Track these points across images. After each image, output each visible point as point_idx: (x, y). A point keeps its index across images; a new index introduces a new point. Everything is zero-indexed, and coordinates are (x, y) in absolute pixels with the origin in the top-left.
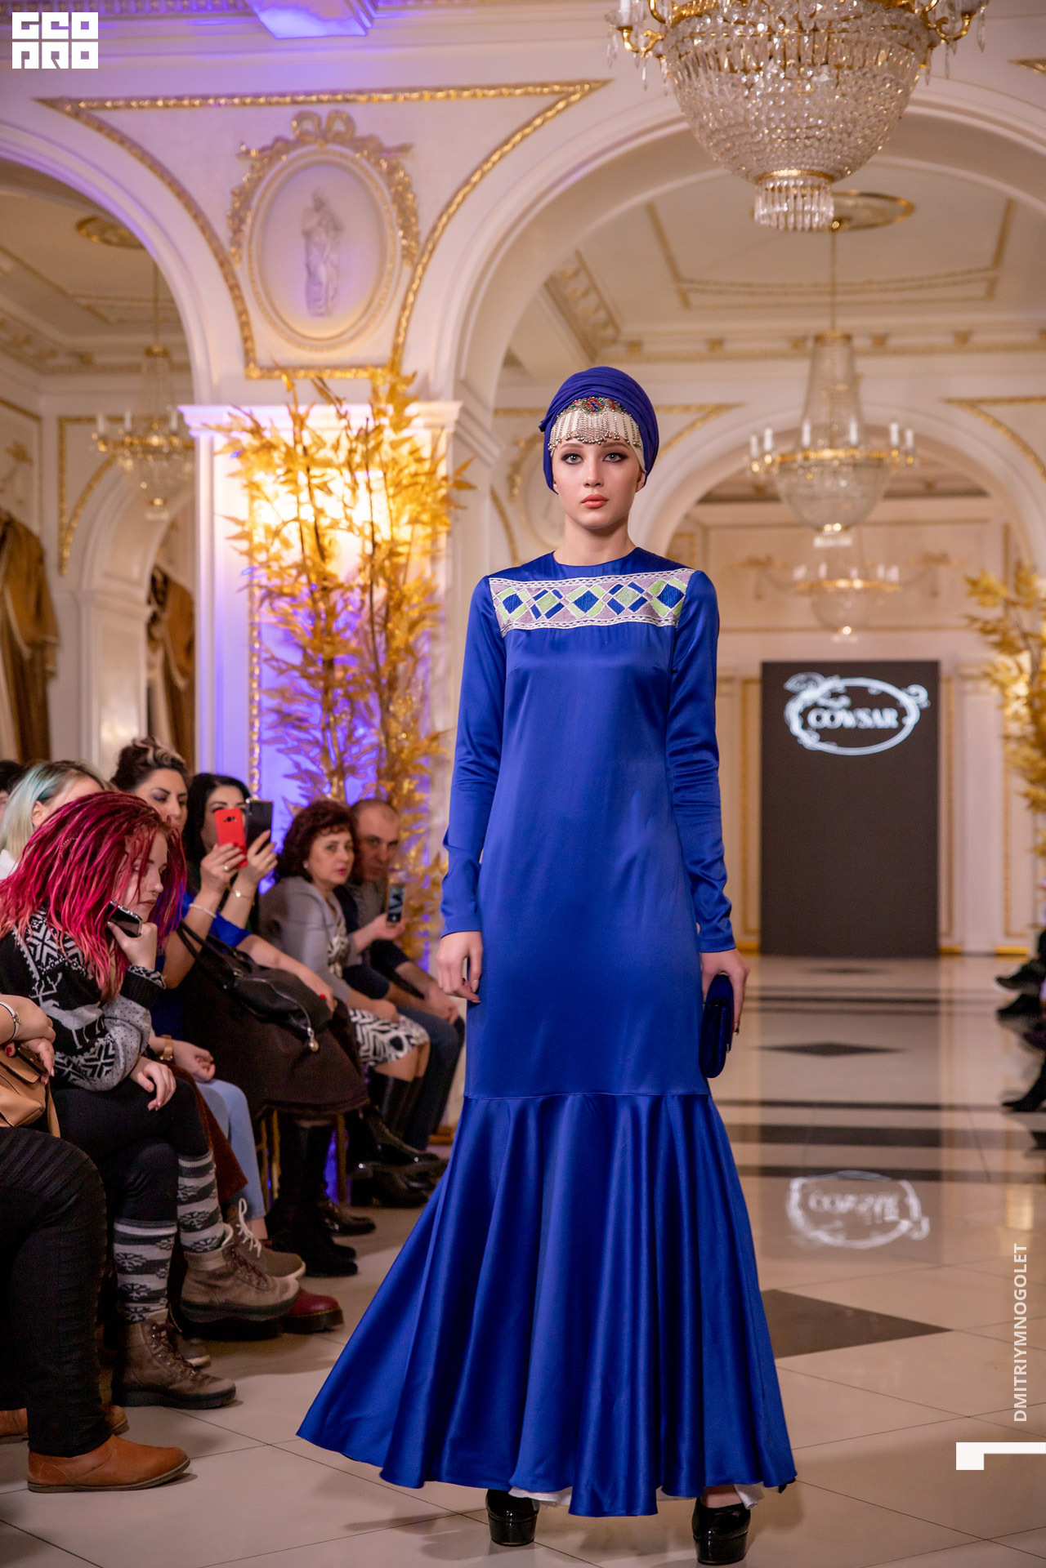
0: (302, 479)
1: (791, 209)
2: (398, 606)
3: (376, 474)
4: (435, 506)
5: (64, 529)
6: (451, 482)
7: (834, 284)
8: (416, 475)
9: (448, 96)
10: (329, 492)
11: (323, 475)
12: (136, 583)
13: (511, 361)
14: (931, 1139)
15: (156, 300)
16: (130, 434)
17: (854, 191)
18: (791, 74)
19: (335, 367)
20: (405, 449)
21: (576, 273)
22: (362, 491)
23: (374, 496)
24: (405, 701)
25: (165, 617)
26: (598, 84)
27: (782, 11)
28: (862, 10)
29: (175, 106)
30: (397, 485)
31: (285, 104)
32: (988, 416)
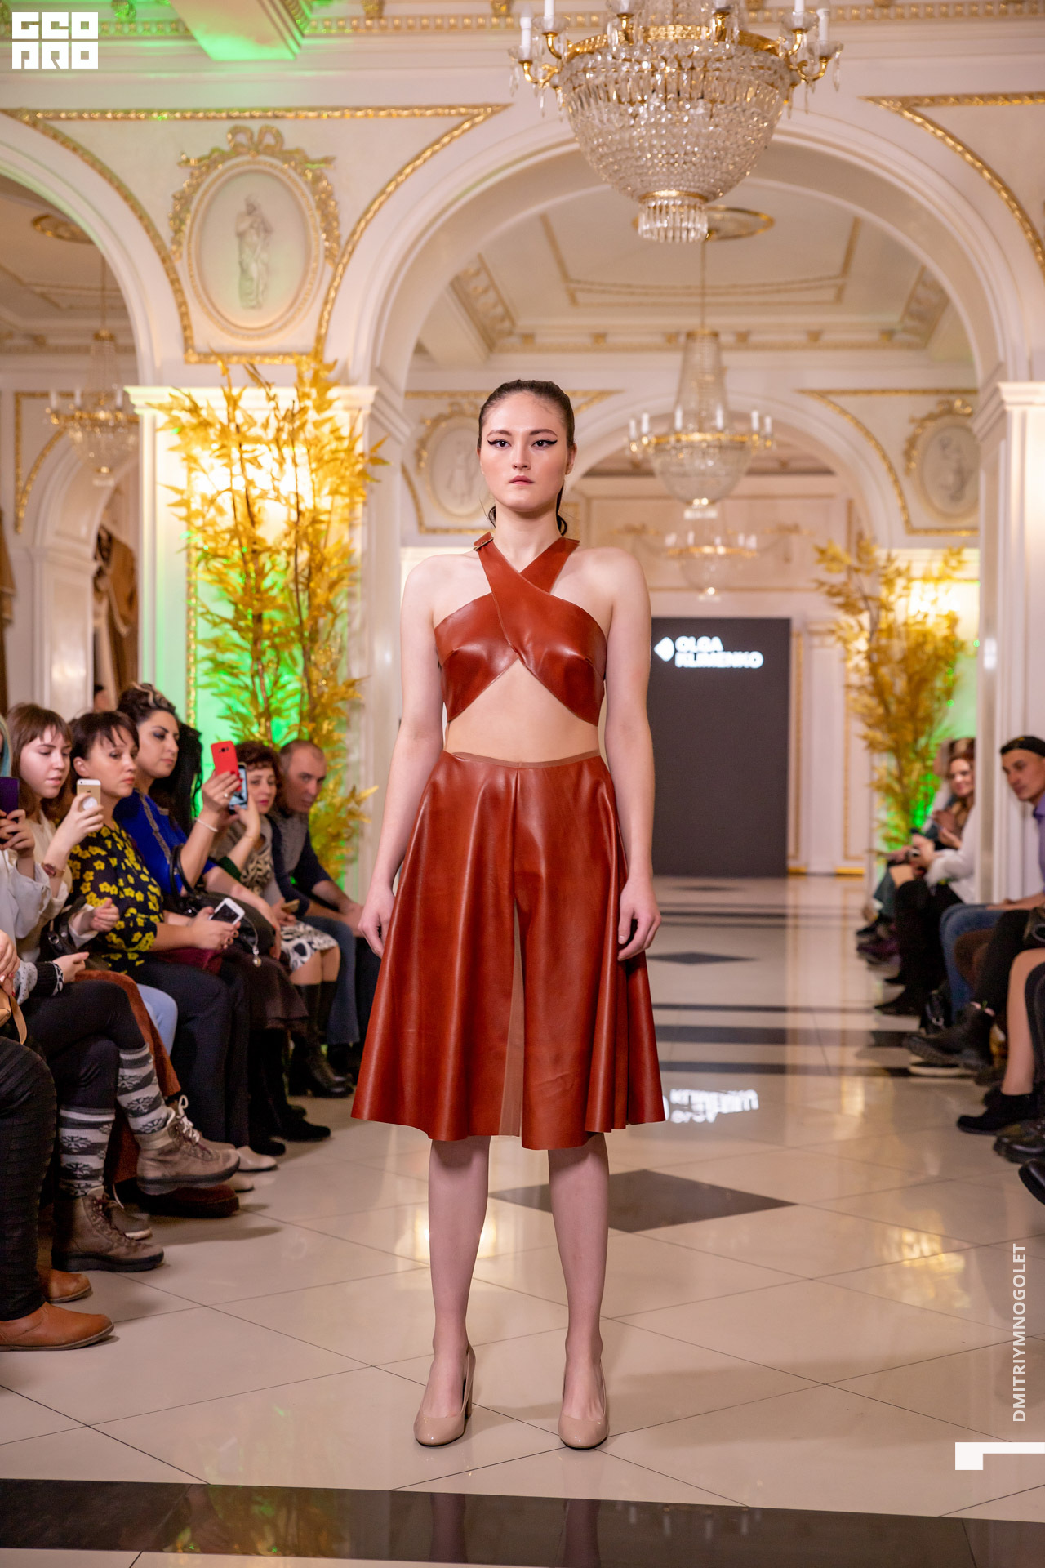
0: (235, 453)
1: (671, 225)
2: (320, 568)
3: (301, 450)
4: (353, 480)
5: (20, 492)
6: (367, 458)
7: (703, 287)
8: (335, 452)
9: (366, 115)
10: (259, 466)
11: (253, 451)
12: (85, 542)
13: (420, 349)
14: (778, 1037)
15: (103, 289)
16: (80, 409)
17: (722, 206)
18: (671, 107)
19: (265, 354)
20: (326, 428)
21: (477, 273)
22: (288, 464)
23: (298, 469)
24: (325, 651)
25: (109, 571)
26: (499, 108)
27: (664, 52)
28: (733, 52)
29: (123, 118)
30: (319, 460)
31: (221, 118)
32: (835, 405)
